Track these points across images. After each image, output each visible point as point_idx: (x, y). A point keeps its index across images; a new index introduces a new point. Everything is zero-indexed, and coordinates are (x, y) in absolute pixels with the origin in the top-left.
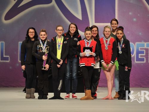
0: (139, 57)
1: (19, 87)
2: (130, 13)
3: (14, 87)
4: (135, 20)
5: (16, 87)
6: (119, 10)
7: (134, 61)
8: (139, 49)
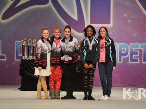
0: (133, 58)
1: (15, 85)
2: (125, 15)
3: (10, 85)
4: (129, 21)
5: (12, 85)
6: (114, 12)
7: (128, 61)
8: (133, 50)
